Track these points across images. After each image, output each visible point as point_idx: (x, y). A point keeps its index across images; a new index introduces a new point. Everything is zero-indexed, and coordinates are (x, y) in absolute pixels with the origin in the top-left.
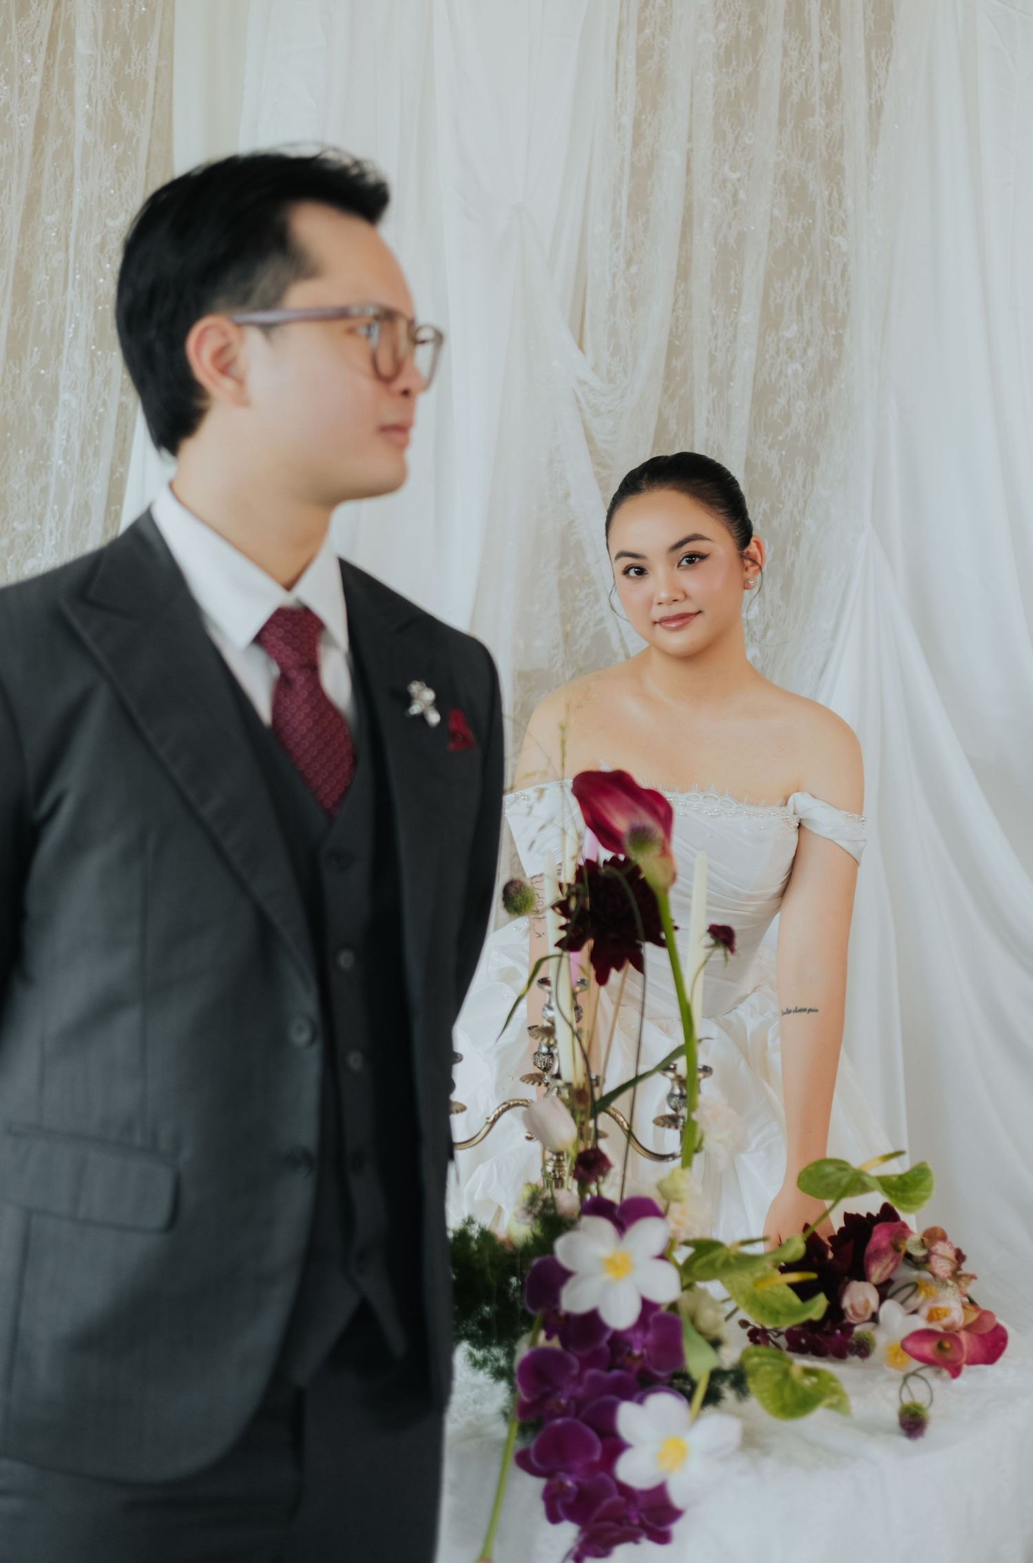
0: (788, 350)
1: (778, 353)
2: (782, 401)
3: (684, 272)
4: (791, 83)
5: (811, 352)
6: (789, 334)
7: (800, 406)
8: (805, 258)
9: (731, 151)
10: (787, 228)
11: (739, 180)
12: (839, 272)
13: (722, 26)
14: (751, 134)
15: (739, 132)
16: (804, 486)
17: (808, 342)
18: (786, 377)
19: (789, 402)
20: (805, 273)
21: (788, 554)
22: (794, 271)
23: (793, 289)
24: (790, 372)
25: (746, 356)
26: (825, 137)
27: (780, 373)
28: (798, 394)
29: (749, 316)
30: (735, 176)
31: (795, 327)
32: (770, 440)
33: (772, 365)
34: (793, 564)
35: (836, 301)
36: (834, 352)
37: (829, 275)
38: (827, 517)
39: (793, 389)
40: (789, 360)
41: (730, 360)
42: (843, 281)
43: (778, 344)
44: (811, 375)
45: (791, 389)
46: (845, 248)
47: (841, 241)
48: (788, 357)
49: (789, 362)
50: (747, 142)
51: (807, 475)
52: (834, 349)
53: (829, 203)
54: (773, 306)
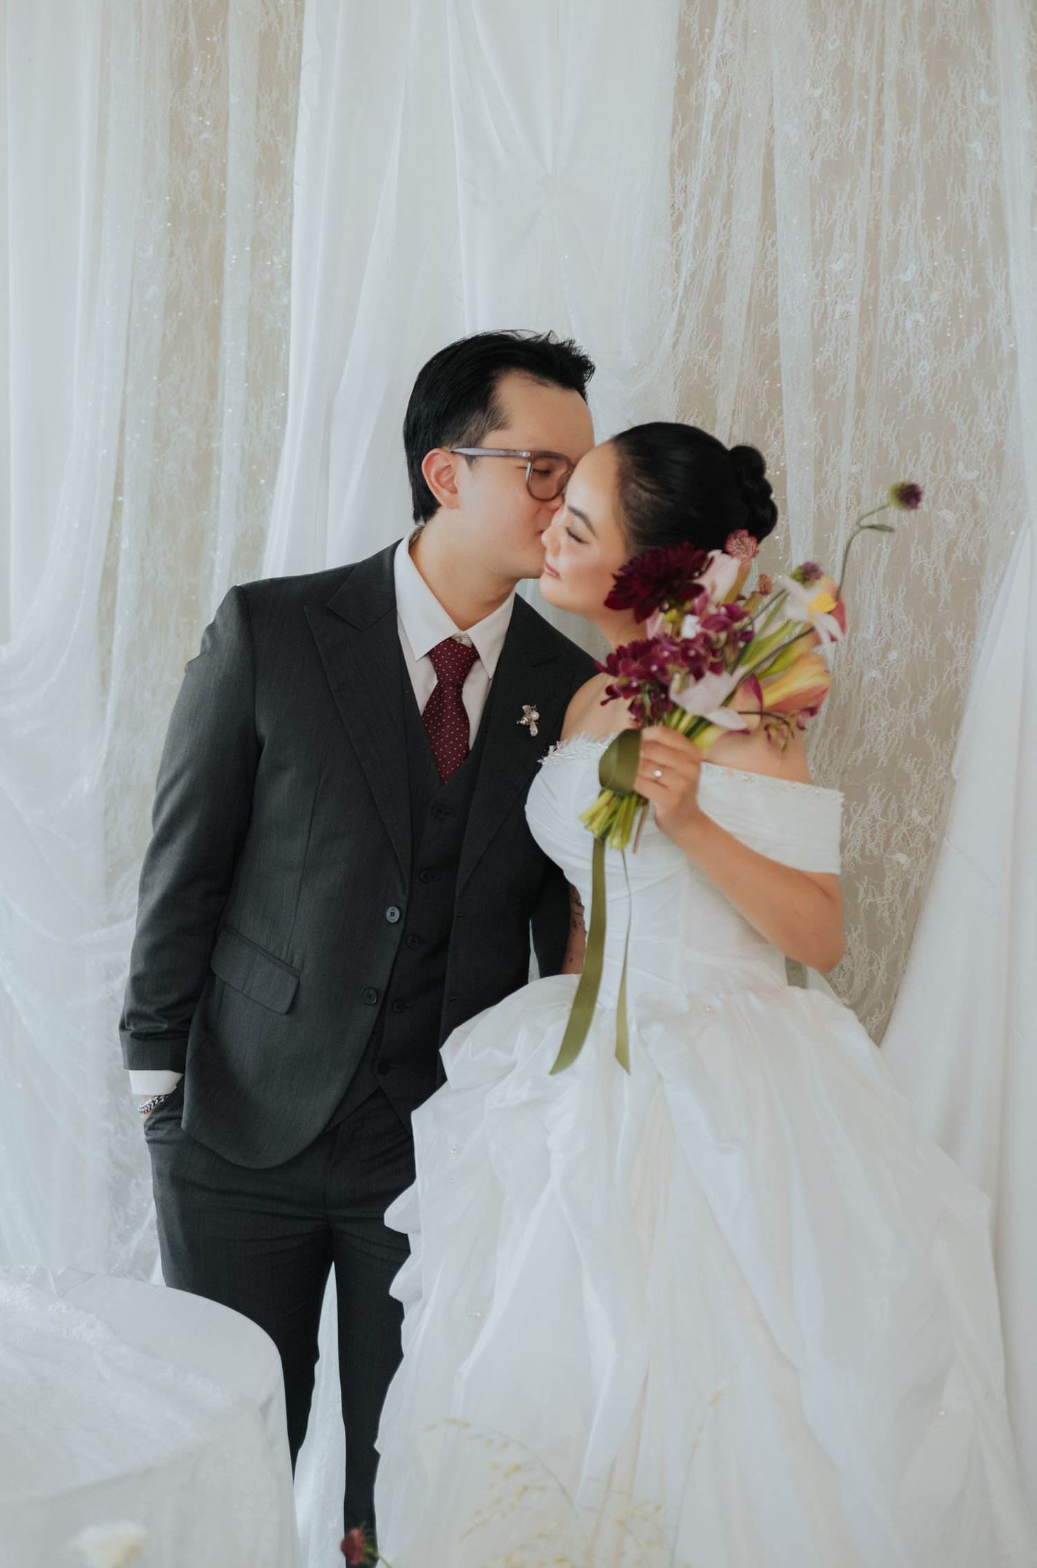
0: (904, 299)
1: (892, 302)
2: (900, 362)
3: (771, 220)
5: (935, 297)
6: (907, 277)
9: (811, 63)
10: (900, 143)
11: (821, 96)
12: (976, 186)
14: (834, 37)
15: (819, 39)
16: (933, 468)
17: (931, 285)
18: (904, 331)
19: (908, 363)
21: (912, 556)
23: (910, 218)
24: (909, 325)
25: (844, 309)
27: (896, 328)
28: (920, 353)
30: (818, 93)
31: (913, 268)
32: (885, 413)
33: (887, 319)
35: (975, 227)
36: (973, 292)
37: (965, 193)
38: (975, 506)
39: (914, 346)
40: (907, 309)
41: (816, 320)
42: (981, 197)
43: (892, 294)
44: (940, 324)
45: (911, 346)
46: (981, 156)
47: (977, 147)
48: (906, 307)
49: (907, 313)
50: (830, 47)
51: (937, 453)
52: (973, 287)
53: (964, 101)
54: (886, 244)
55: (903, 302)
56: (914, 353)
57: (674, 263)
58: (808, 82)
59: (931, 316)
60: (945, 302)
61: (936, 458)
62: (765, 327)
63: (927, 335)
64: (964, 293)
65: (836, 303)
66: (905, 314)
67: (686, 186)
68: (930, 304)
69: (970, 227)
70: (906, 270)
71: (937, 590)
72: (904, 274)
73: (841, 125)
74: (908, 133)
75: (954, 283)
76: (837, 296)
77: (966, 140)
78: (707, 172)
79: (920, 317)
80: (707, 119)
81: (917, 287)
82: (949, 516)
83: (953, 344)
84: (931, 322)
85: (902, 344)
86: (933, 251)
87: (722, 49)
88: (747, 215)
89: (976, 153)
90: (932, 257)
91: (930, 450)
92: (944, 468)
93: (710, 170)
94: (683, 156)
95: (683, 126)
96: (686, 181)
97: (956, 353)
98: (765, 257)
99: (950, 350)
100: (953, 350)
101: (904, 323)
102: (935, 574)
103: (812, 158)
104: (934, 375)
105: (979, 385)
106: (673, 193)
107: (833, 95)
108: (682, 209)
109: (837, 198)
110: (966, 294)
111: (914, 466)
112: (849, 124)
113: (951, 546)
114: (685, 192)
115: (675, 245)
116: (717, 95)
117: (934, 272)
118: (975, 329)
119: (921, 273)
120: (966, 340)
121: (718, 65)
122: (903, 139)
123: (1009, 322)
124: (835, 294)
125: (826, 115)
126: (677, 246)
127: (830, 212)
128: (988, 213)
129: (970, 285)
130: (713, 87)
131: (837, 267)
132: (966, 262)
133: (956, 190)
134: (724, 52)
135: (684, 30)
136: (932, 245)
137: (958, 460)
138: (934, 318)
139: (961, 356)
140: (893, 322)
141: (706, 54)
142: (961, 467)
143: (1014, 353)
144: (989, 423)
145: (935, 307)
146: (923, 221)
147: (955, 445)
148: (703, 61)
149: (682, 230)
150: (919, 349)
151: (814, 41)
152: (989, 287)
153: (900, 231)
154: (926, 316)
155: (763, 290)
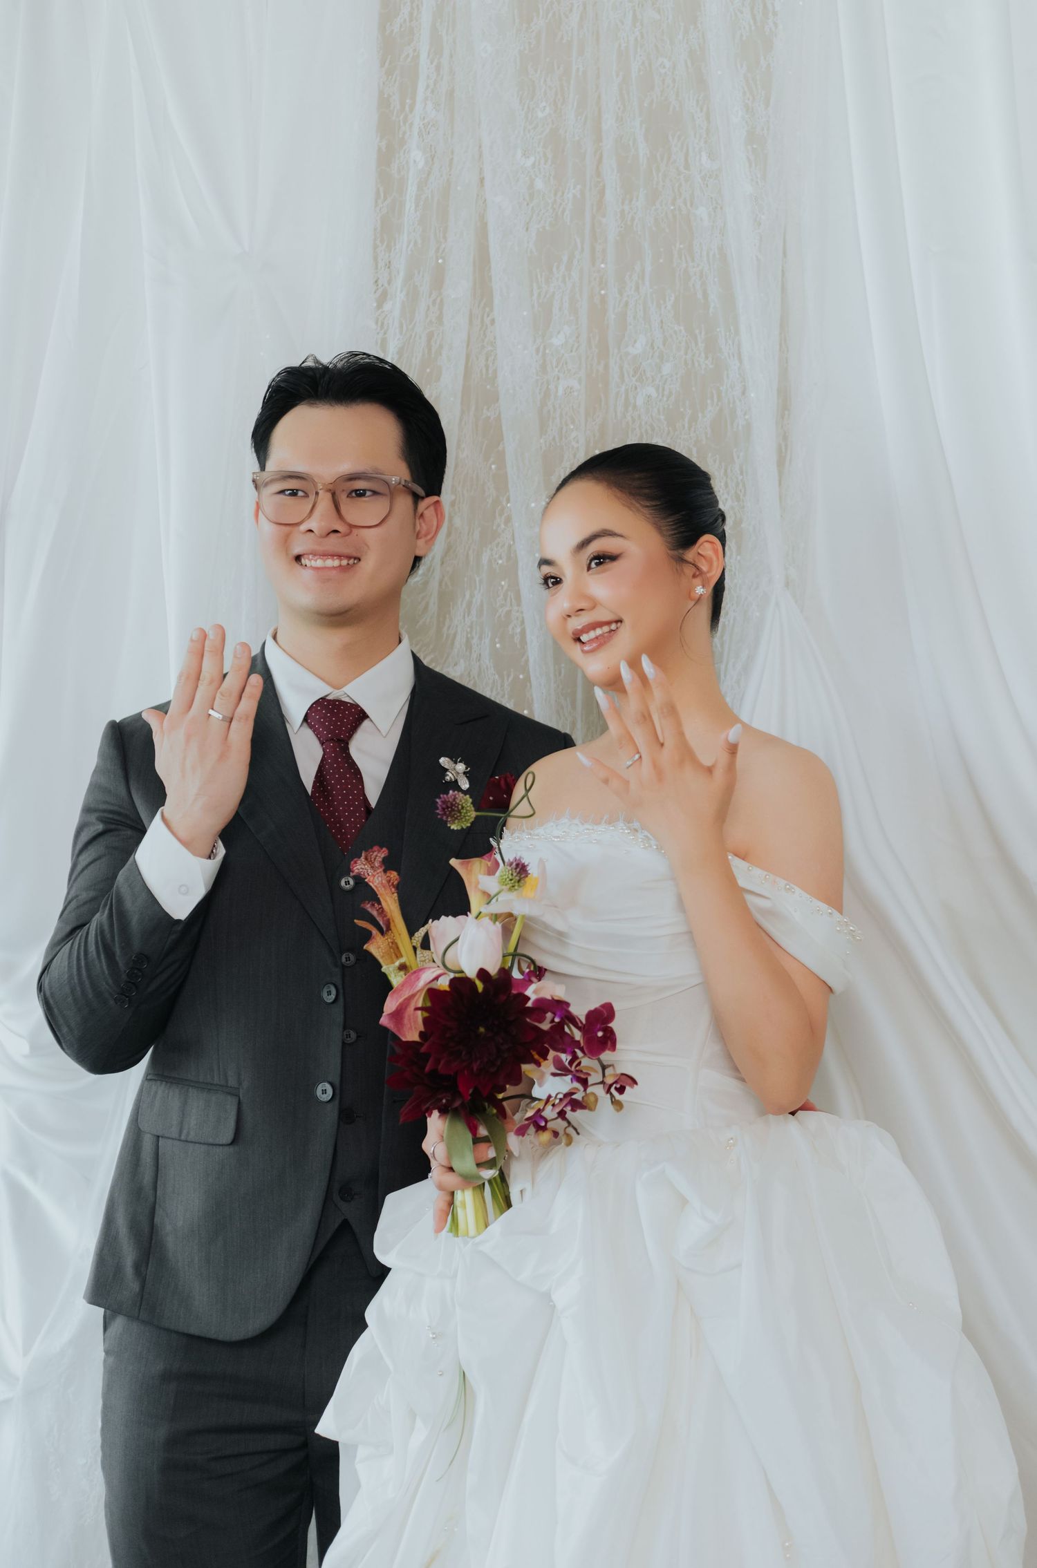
1: (622, 377)
5: (667, 369)
6: (638, 348)
9: (522, 133)
10: (623, 211)
11: (533, 165)
14: (544, 104)
15: (528, 108)
17: (662, 357)
18: (635, 407)
23: (637, 289)
24: (640, 401)
26: (674, 81)
28: (653, 430)
30: (530, 162)
31: (642, 340)
33: (617, 393)
35: (705, 295)
36: (707, 362)
37: (693, 261)
39: (646, 423)
40: (638, 384)
41: (539, 397)
43: (621, 368)
44: (673, 398)
45: (643, 423)
46: (706, 221)
47: (702, 212)
48: (636, 381)
49: (639, 390)
50: (540, 115)
52: (707, 358)
53: (687, 167)
54: (613, 316)
55: (633, 376)
56: (646, 431)
57: (379, 342)
58: (519, 152)
59: (663, 390)
60: (677, 374)
62: (488, 409)
63: (659, 410)
64: (696, 364)
65: (558, 379)
66: (636, 388)
67: (390, 262)
68: (662, 376)
69: (700, 295)
70: (635, 342)
72: (633, 346)
73: (555, 195)
74: (631, 201)
75: (686, 354)
76: (559, 371)
77: (692, 205)
78: (412, 243)
79: (651, 391)
80: (411, 190)
81: (648, 359)
83: (686, 420)
84: (663, 396)
85: (634, 421)
86: (662, 322)
87: (424, 118)
88: (459, 289)
89: (701, 219)
90: (662, 327)
93: (416, 242)
94: (386, 230)
95: (385, 198)
96: (389, 256)
97: (690, 428)
98: (485, 336)
99: (684, 426)
100: (686, 425)
101: (635, 398)
103: (527, 229)
105: (715, 461)
106: (377, 268)
107: (545, 164)
108: (386, 285)
109: (554, 269)
110: (699, 365)
112: (563, 193)
114: (389, 267)
115: (380, 324)
116: (421, 164)
117: (664, 345)
118: (709, 401)
119: (652, 345)
120: (700, 415)
121: (420, 134)
122: (626, 207)
123: (743, 393)
124: (557, 370)
125: (539, 184)
126: (383, 324)
127: (548, 284)
128: (716, 279)
129: (703, 355)
130: (416, 157)
131: (557, 341)
132: (697, 331)
133: (683, 257)
134: (426, 121)
135: (384, 102)
136: (661, 315)
138: (666, 393)
139: (695, 432)
140: (623, 396)
141: (407, 125)
143: (748, 427)
144: (726, 500)
145: (667, 379)
146: (651, 290)
148: (404, 133)
149: (387, 307)
150: (651, 425)
151: (523, 110)
152: (723, 357)
153: (627, 304)
154: (657, 390)
155: (484, 371)
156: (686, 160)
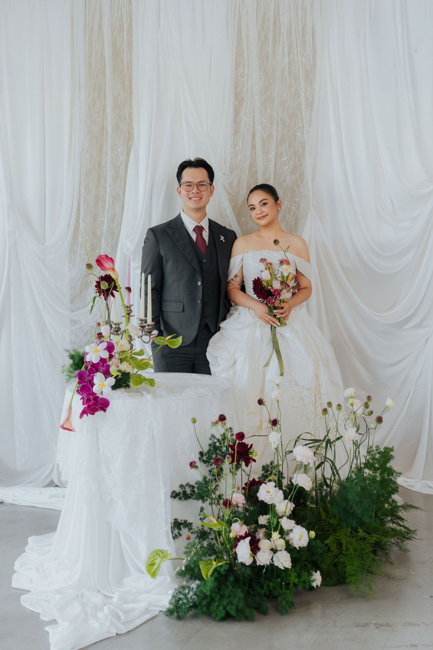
0: (284, 164)
1: (281, 165)
2: (283, 177)
3: (254, 146)
4: (282, 95)
5: (291, 163)
6: (285, 159)
7: (288, 178)
8: (287, 139)
9: (264, 115)
10: (282, 132)
11: (266, 122)
12: (298, 142)
13: (260, 84)
16: (291, 198)
17: (290, 161)
18: (284, 170)
19: (285, 177)
20: (288, 143)
21: (287, 216)
22: (285, 143)
23: (285, 148)
24: (285, 169)
25: (272, 165)
26: (293, 108)
27: (282, 169)
28: (288, 175)
29: (272, 156)
30: (265, 121)
31: (286, 158)
34: (288, 218)
35: (298, 150)
37: (296, 143)
38: (299, 206)
41: (266, 167)
42: (300, 144)
43: (281, 162)
44: (291, 169)
46: (300, 136)
47: (299, 134)
49: (285, 167)
50: (268, 112)
51: (291, 195)
53: (295, 124)
54: (279, 152)
61: (291, 196)
63: (289, 171)
69: (297, 150)
70: (284, 158)
71: (291, 223)
75: (294, 161)
80: (243, 125)
81: (287, 161)
82: (294, 208)
83: (294, 173)
85: (284, 173)
86: (290, 155)
91: (290, 195)
92: (293, 198)
97: (295, 175)
98: (252, 154)
102: (291, 220)
103: (265, 134)
104: (291, 179)
105: (300, 182)
111: (287, 198)
113: (294, 214)
117: (290, 159)
118: (299, 170)
119: (288, 159)
120: (297, 173)
122: (283, 132)
123: (306, 169)
125: (267, 125)
127: (268, 145)
128: (301, 147)
129: (297, 161)
132: (297, 157)
136: (290, 153)
137: (295, 196)
141: (241, 111)
142: (296, 198)
146: (288, 148)
147: (295, 193)
148: (239, 112)
150: (287, 174)
151: (264, 110)
152: (302, 162)
154: (289, 167)
155: (252, 161)
156: (295, 123)
